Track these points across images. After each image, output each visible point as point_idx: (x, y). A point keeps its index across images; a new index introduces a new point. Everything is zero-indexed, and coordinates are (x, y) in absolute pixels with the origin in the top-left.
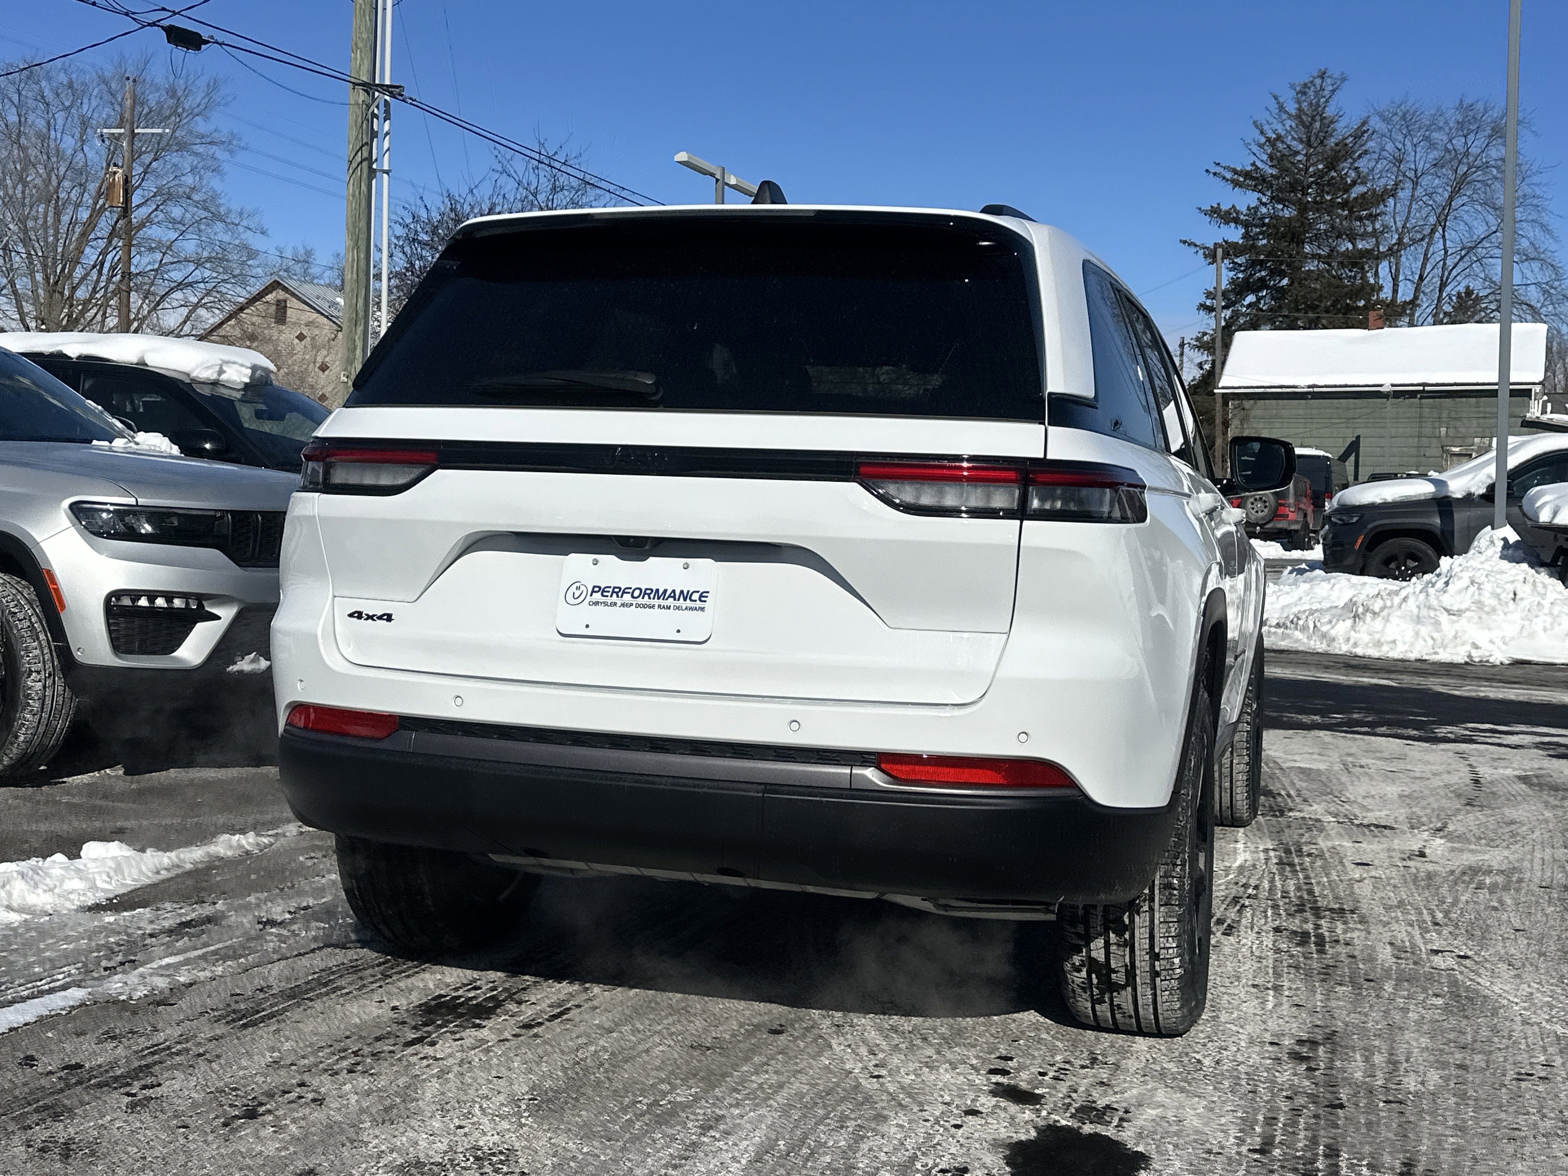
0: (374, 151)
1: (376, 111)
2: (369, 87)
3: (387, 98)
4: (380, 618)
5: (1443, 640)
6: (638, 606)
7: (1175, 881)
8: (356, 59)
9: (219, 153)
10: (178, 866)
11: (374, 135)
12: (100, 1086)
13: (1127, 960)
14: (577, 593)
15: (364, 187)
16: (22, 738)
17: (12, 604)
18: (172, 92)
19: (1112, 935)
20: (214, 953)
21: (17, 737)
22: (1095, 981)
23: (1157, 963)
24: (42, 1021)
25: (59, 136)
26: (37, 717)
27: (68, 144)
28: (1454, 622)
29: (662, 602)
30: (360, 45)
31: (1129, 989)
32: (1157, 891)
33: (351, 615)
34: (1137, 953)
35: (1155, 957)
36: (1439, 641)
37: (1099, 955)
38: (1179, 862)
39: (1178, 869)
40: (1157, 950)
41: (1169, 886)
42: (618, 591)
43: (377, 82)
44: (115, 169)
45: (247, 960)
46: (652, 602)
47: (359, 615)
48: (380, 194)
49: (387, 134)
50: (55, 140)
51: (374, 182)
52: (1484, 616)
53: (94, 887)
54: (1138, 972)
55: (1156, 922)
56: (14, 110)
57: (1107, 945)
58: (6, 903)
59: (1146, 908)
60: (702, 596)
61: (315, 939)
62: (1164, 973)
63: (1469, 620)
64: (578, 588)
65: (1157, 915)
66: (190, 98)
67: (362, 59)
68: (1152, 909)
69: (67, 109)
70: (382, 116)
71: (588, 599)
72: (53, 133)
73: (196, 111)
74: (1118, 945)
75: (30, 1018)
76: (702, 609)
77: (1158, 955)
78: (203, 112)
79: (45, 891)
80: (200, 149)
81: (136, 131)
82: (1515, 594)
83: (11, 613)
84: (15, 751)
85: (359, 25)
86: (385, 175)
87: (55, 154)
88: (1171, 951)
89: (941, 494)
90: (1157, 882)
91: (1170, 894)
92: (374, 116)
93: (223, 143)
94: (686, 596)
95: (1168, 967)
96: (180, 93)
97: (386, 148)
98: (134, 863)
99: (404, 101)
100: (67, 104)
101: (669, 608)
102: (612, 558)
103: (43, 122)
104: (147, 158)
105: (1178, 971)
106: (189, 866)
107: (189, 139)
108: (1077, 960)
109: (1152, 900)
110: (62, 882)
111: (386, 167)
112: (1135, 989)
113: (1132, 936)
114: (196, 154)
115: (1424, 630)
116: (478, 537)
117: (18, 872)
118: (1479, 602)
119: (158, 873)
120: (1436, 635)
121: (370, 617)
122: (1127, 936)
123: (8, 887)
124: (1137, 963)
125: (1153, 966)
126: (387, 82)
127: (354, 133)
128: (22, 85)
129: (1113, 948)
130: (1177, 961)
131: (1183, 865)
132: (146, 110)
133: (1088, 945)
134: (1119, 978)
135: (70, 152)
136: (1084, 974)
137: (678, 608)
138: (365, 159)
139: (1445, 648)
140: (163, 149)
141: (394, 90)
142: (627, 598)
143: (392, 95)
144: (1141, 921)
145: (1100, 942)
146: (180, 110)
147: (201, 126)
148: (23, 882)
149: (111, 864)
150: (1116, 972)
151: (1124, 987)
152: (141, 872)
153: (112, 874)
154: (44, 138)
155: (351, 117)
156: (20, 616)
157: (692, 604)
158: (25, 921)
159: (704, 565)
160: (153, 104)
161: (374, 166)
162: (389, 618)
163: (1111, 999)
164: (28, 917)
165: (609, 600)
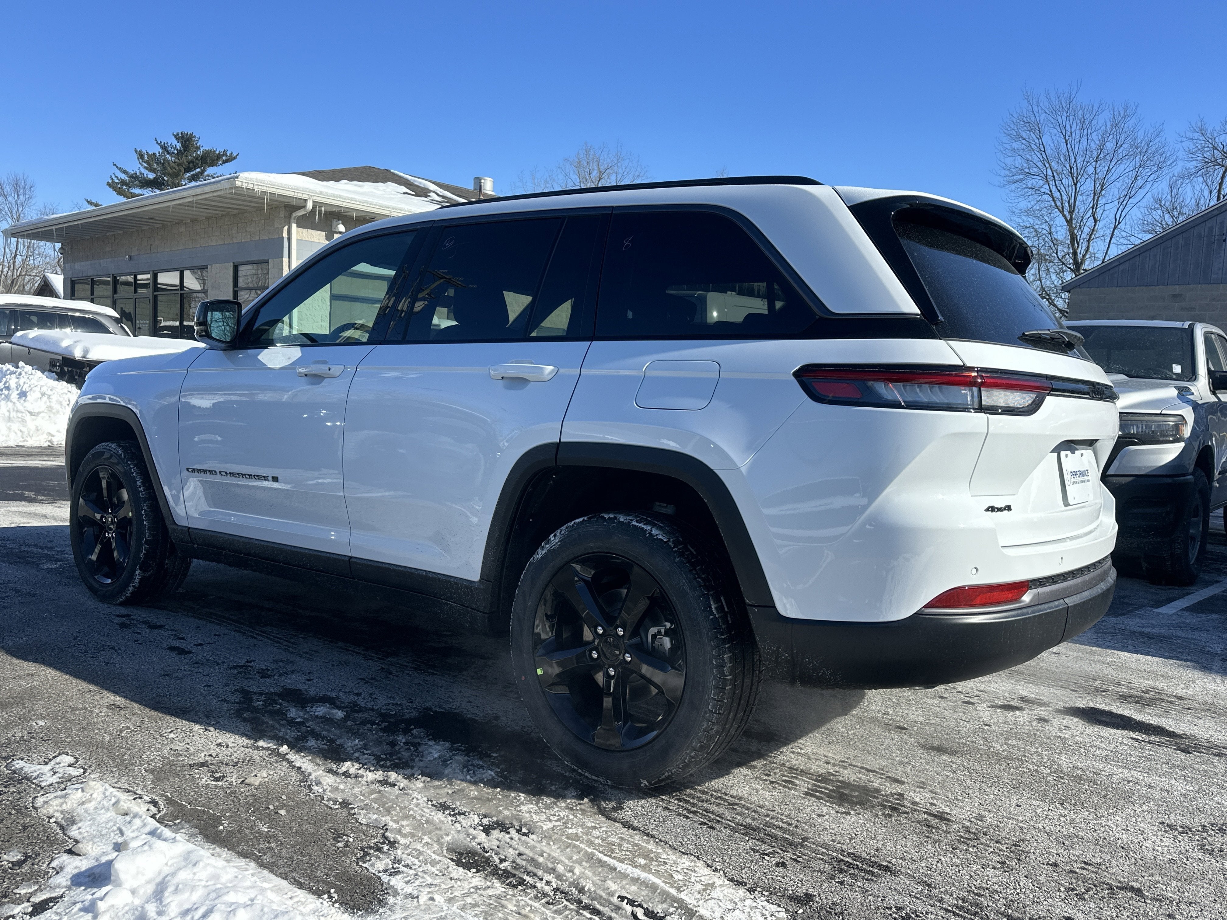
4: (1004, 509)
5: (29, 432)
28: (33, 420)
36: (26, 433)
52: (52, 415)
63: (43, 418)
82: (69, 401)
115: (15, 426)
118: (50, 407)
120: (23, 429)
121: (999, 510)
139: (31, 437)
162: (1009, 508)
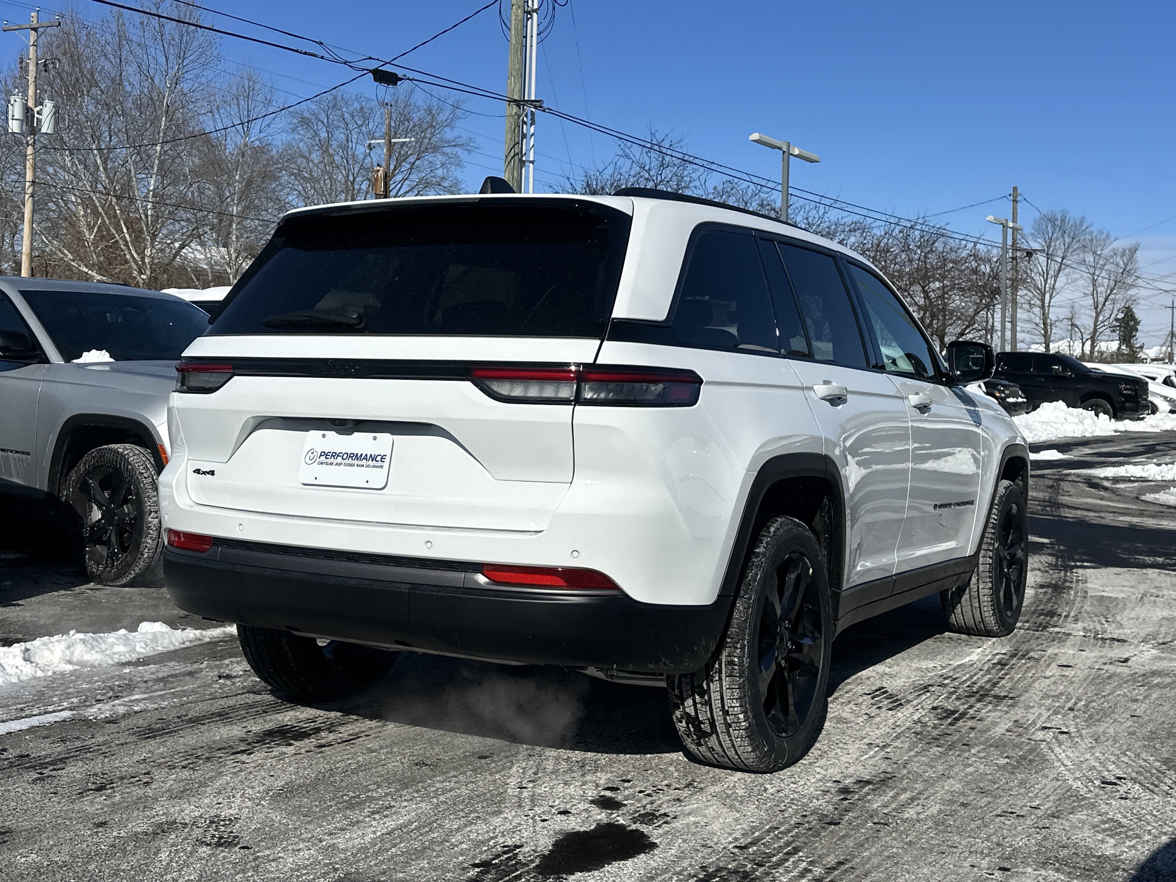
0: (524, 147)
1: (525, 119)
2: (520, 103)
3: (533, 110)
4: (208, 473)
6: (345, 465)
7: (736, 659)
8: (511, 83)
9: (459, 151)
10: (200, 640)
11: (524, 136)
12: (29, 767)
13: (709, 715)
14: (312, 456)
15: (515, 174)
16: (146, 555)
17: (141, 467)
18: (429, 111)
19: (697, 697)
20: (173, 693)
21: (142, 555)
22: (692, 729)
23: (728, 718)
24: (31, 730)
25: (354, 145)
26: (156, 542)
27: (361, 150)
29: (359, 463)
30: (514, 73)
31: (714, 736)
32: (723, 666)
33: (194, 472)
34: (714, 710)
35: (726, 713)
37: (691, 711)
38: (739, 646)
39: (738, 651)
40: (726, 708)
41: (731, 663)
42: (335, 455)
43: (526, 99)
44: (378, 168)
45: (188, 699)
46: (353, 462)
47: (197, 471)
48: (527, 178)
49: (532, 135)
50: (352, 149)
51: (523, 170)
53: (133, 650)
54: (717, 723)
55: (724, 688)
56: (324, 129)
57: (695, 704)
58: (68, 658)
59: (717, 678)
60: (383, 458)
61: (243, 688)
62: (734, 725)
64: (313, 453)
65: (724, 683)
66: (441, 115)
67: (515, 84)
68: (720, 679)
69: (359, 126)
70: (529, 122)
71: (318, 460)
72: (350, 144)
73: (445, 124)
74: (702, 704)
75: (25, 727)
76: (381, 467)
77: (727, 711)
78: (450, 124)
79: (97, 652)
80: (448, 150)
81: (393, 141)
83: (140, 473)
84: (142, 564)
85: (513, 60)
86: (531, 165)
87: (350, 158)
88: (736, 709)
89: (526, 389)
90: (723, 660)
91: (733, 669)
92: (524, 123)
93: (462, 145)
94: (373, 458)
95: (735, 720)
96: (434, 112)
97: (531, 145)
98: (167, 636)
99: (544, 111)
100: (360, 123)
101: (363, 466)
102: (333, 433)
103: (343, 136)
104: (412, 159)
105: (744, 724)
106: (207, 640)
107: (440, 144)
108: (678, 713)
109: (720, 672)
110: (112, 647)
111: (531, 159)
112: (718, 736)
113: (710, 698)
114: (444, 154)
116: (264, 419)
117: (81, 640)
119: (183, 643)
121: (204, 473)
122: (706, 698)
123: (72, 649)
124: (715, 717)
125: (725, 719)
126: (533, 98)
127: (509, 136)
128: (330, 111)
129: (699, 706)
130: (741, 716)
131: (743, 648)
132: (412, 125)
133: (683, 704)
134: (706, 727)
135: (361, 156)
136: (684, 724)
137: (368, 466)
138: (518, 154)
140: (423, 152)
141: (537, 104)
142: (340, 459)
143: (535, 107)
144: (714, 686)
145: (689, 702)
146: (434, 124)
147: (449, 134)
148: (83, 646)
149: (150, 637)
150: (704, 723)
151: (711, 735)
152: (171, 643)
153: (149, 642)
154: (344, 148)
155: (507, 124)
156: (146, 475)
157: (377, 464)
158: (76, 670)
159: (385, 438)
160: (416, 119)
161: (524, 159)
162: (212, 473)
163: (706, 742)
164: (78, 667)
165: (329, 461)
